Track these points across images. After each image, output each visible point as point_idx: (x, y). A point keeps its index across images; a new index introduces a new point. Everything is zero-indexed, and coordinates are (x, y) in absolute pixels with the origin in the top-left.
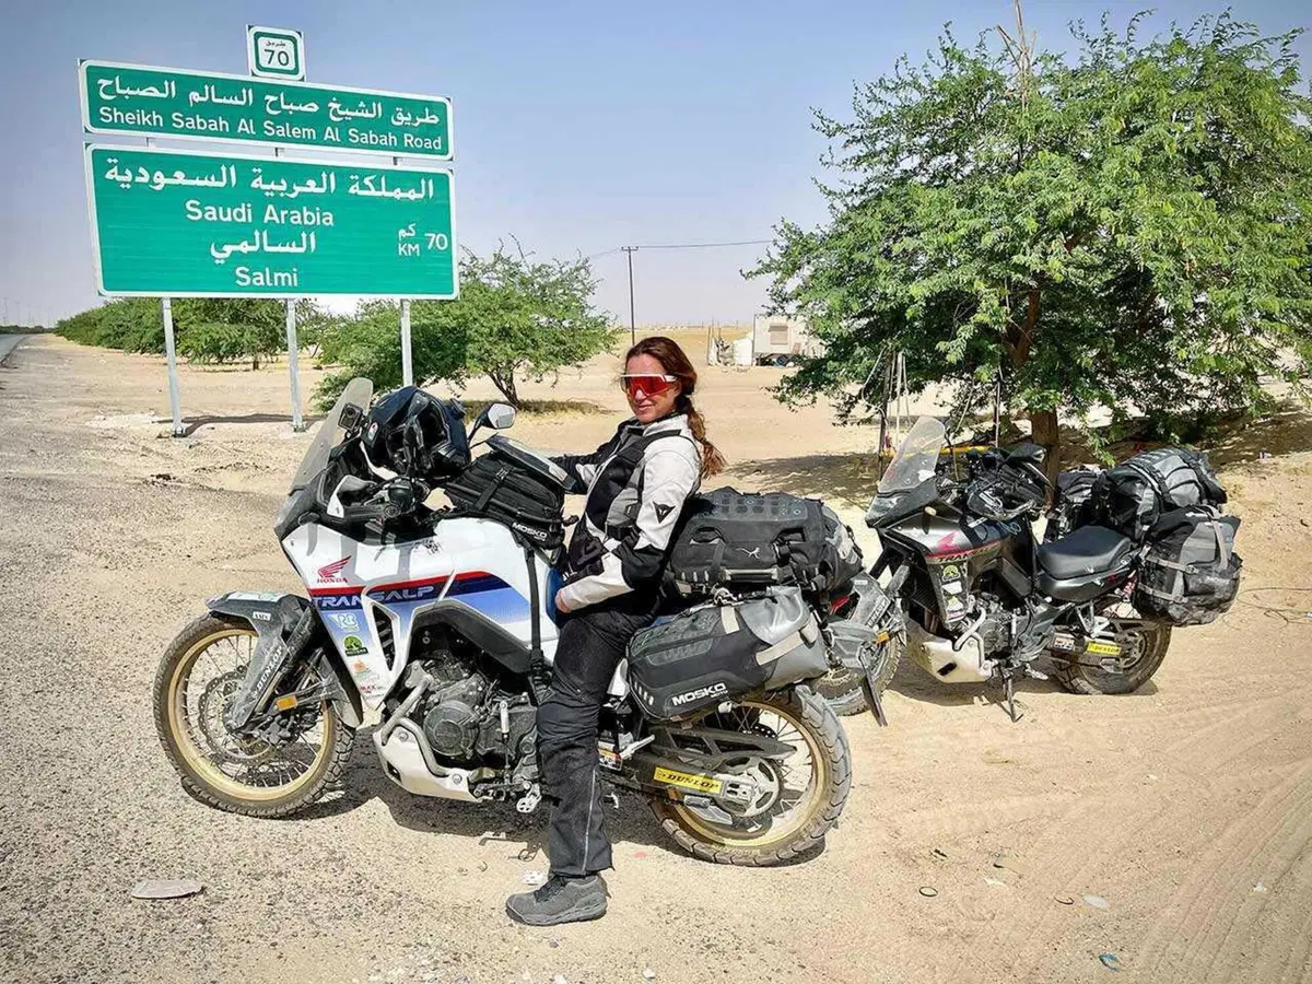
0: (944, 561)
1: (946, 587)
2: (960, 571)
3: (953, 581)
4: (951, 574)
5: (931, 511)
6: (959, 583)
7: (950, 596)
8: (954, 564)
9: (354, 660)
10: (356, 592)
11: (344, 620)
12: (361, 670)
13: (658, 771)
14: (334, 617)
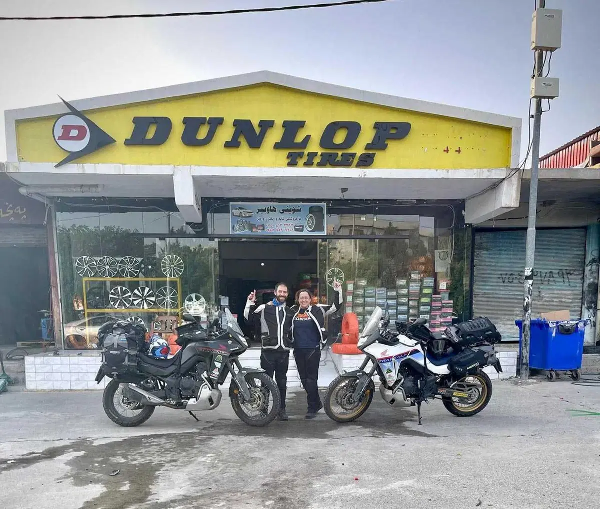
9: (389, 374)
10: (392, 357)
11: (388, 365)
12: (390, 376)
13: (455, 393)
14: (385, 364)
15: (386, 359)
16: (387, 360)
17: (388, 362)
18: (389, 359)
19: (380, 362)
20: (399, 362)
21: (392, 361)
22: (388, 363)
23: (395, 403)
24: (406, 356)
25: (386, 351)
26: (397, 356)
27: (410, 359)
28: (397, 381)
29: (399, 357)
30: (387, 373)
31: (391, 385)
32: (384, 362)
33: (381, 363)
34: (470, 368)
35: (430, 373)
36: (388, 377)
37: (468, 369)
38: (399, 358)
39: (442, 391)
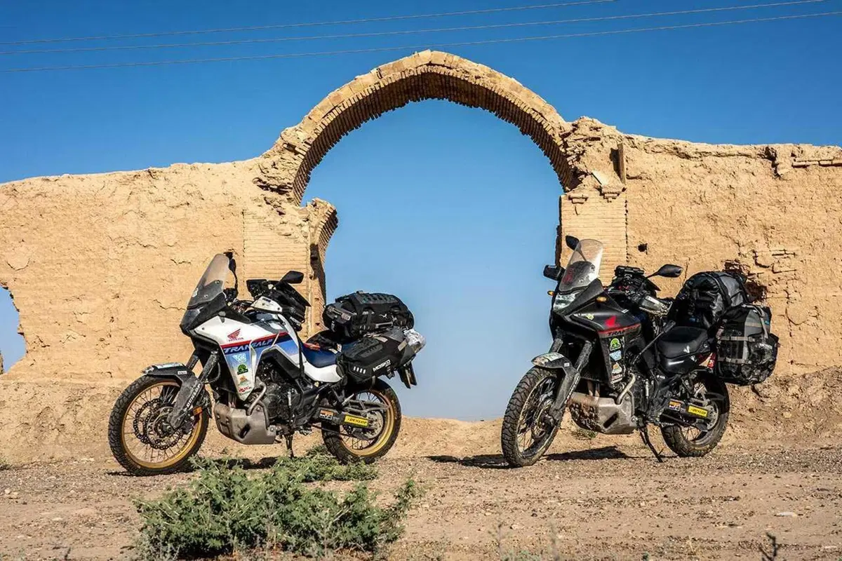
0: (611, 336)
1: (612, 355)
2: (620, 342)
3: (616, 350)
4: (615, 345)
5: (602, 299)
6: (620, 352)
7: (614, 362)
8: (616, 337)
9: (241, 376)
10: (247, 343)
11: (240, 358)
12: (244, 380)
13: (347, 417)
14: (235, 356)
15: (238, 345)
16: (239, 347)
17: (241, 351)
18: (243, 347)
19: (227, 350)
20: (258, 353)
21: (248, 349)
22: (240, 354)
23: (250, 431)
24: (271, 344)
25: (237, 332)
26: (257, 341)
27: (276, 351)
28: (254, 391)
29: (260, 343)
30: (238, 374)
31: (244, 397)
32: (234, 352)
33: (229, 353)
34: (377, 368)
35: (307, 380)
36: (239, 381)
37: (374, 369)
38: (259, 346)
39: (326, 413)
